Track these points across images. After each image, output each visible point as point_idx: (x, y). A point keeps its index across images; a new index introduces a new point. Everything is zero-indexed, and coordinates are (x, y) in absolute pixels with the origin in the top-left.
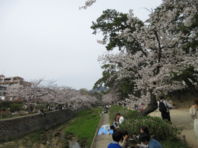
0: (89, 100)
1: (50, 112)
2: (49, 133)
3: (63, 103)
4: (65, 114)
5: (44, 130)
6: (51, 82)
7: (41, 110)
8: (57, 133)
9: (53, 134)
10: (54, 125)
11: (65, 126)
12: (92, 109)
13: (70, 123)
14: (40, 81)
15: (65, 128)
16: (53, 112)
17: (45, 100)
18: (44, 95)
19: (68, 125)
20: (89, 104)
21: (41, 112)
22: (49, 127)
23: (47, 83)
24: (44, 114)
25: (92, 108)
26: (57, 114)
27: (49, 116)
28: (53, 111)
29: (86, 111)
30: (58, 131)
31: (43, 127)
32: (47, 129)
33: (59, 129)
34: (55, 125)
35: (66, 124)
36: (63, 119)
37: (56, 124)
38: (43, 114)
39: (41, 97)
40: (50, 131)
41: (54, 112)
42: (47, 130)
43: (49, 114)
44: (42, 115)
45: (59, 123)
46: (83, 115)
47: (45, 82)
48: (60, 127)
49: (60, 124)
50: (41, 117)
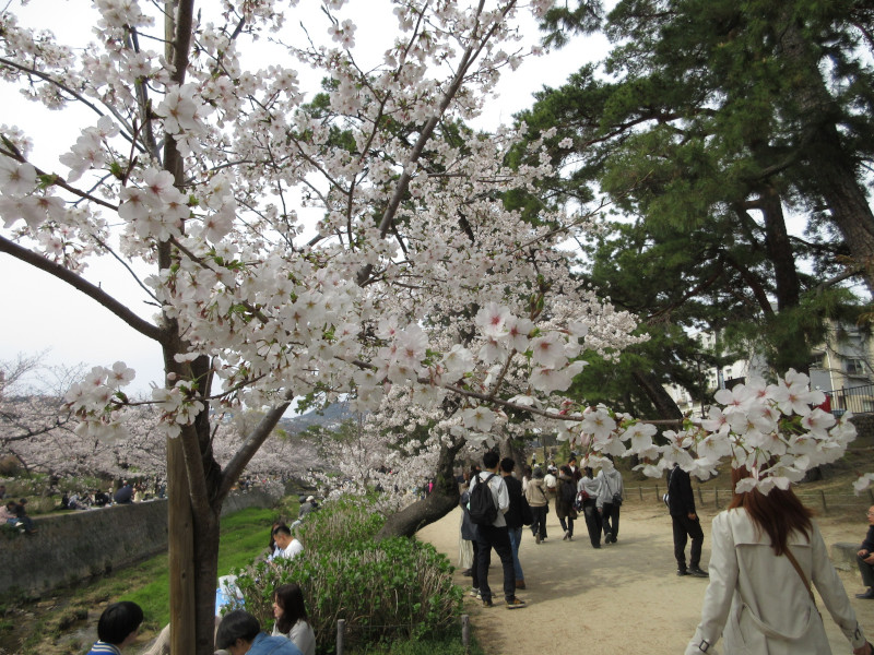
0: (278, 462)
1: (60, 514)
2: (36, 614)
3: (138, 474)
4: (145, 523)
5: (15, 599)
6: (72, 374)
7: (12, 503)
8: (76, 613)
9: (52, 621)
10: (74, 577)
11: (125, 582)
12: (290, 503)
13: (154, 570)
14: (22, 368)
15: (123, 589)
16: (77, 518)
17: (42, 458)
18: (31, 434)
19: (145, 578)
20: (278, 481)
21: (11, 516)
22: (47, 585)
23: (53, 379)
24: (28, 525)
25: (290, 498)
26: (102, 524)
27: (54, 534)
28: (79, 511)
29: (255, 511)
30: (82, 603)
31: (13, 589)
32: (35, 594)
33: (92, 596)
34: (84, 579)
35: (138, 574)
36: (128, 548)
37: (86, 572)
38: (19, 524)
39: (16, 445)
40: (43, 608)
41: (83, 514)
42: (29, 602)
43: (57, 526)
44: (16, 530)
45: (104, 569)
46: (238, 528)
47: (42, 372)
48: (104, 584)
49: (109, 571)
50: (9, 539)
